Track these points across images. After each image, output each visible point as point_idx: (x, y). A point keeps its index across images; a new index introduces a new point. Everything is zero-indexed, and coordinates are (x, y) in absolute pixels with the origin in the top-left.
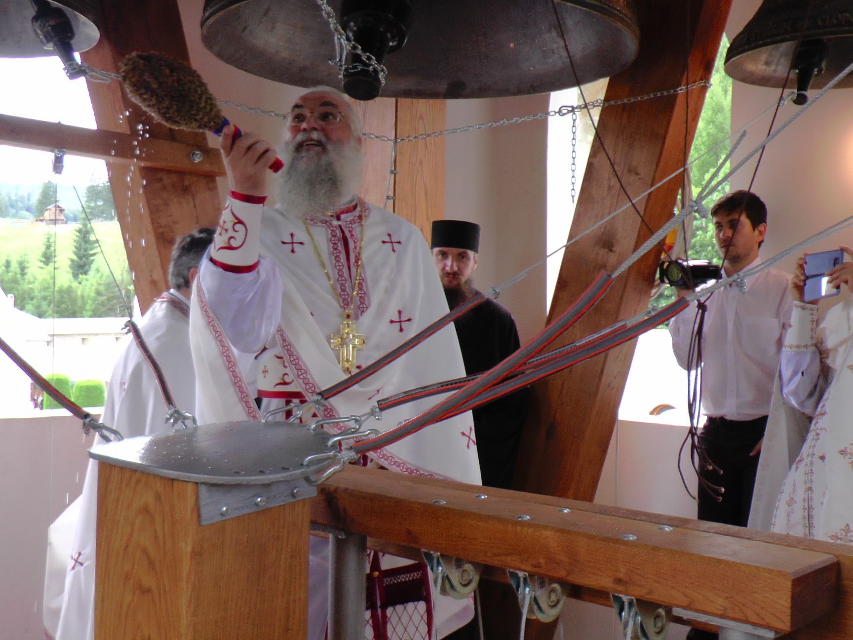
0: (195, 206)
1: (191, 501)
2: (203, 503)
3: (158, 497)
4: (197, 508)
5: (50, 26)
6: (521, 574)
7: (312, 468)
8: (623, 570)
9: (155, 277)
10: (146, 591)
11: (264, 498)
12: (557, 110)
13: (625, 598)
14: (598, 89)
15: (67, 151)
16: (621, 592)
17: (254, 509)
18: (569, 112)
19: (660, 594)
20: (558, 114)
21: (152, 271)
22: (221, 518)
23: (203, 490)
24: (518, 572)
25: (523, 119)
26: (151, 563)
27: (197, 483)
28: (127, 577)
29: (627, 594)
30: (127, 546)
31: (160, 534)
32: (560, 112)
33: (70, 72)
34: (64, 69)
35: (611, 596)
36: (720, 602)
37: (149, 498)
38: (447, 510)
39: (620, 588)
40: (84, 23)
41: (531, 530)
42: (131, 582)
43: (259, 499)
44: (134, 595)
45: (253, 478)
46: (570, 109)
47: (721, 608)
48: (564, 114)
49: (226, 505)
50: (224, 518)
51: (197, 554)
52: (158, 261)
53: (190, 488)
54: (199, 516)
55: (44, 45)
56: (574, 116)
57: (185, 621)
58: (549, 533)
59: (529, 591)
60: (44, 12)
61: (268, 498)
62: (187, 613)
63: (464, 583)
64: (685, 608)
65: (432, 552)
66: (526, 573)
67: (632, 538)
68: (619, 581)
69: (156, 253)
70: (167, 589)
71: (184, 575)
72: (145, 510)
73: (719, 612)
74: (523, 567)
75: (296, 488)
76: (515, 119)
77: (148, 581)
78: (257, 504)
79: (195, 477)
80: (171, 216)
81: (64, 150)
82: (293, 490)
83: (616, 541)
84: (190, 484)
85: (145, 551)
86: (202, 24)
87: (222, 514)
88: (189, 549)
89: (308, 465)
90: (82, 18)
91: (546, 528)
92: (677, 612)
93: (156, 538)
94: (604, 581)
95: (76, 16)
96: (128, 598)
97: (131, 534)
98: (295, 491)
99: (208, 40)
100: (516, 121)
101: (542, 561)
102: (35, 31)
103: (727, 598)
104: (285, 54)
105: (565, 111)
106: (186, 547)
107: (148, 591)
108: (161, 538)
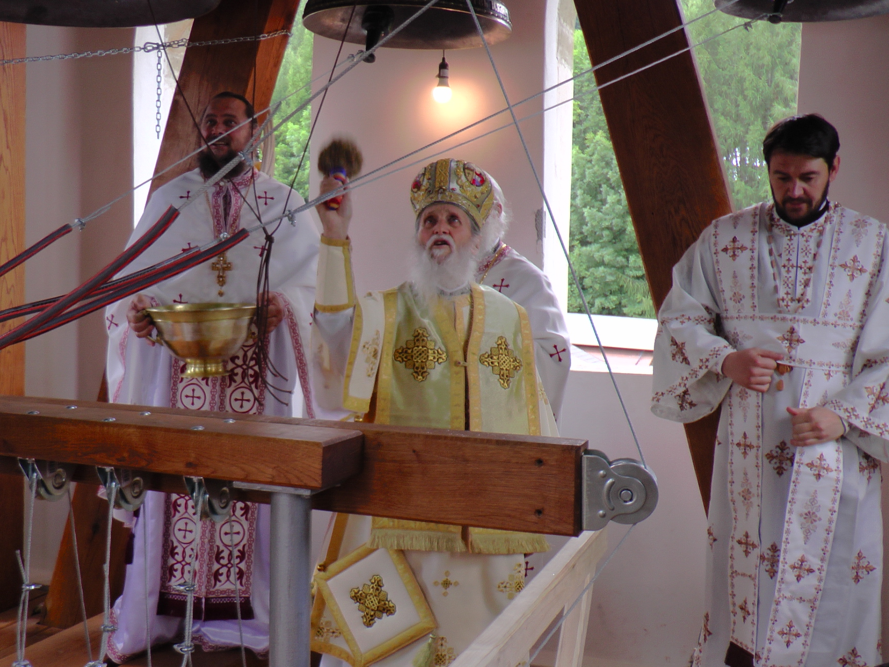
6: (108, 469)
8: (193, 455)
12: (142, 46)
13: (195, 479)
14: (184, 28)
16: (191, 474)
18: (154, 49)
19: (224, 470)
20: (143, 50)
24: (105, 467)
25: (108, 53)
29: (196, 475)
32: (144, 48)
35: (184, 479)
36: (269, 472)
38: (41, 420)
39: (191, 471)
41: (116, 429)
46: (155, 46)
47: (270, 476)
48: (149, 51)
56: (159, 53)
58: (131, 430)
59: (116, 485)
63: (57, 486)
64: (242, 480)
65: (27, 459)
66: (113, 468)
67: (201, 428)
68: (189, 465)
73: (270, 480)
74: (110, 462)
76: (99, 52)
83: (188, 432)
91: (128, 426)
92: (237, 485)
94: (175, 466)
100: (100, 54)
101: (126, 455)
103: (275, 468)
105: (150, 48)
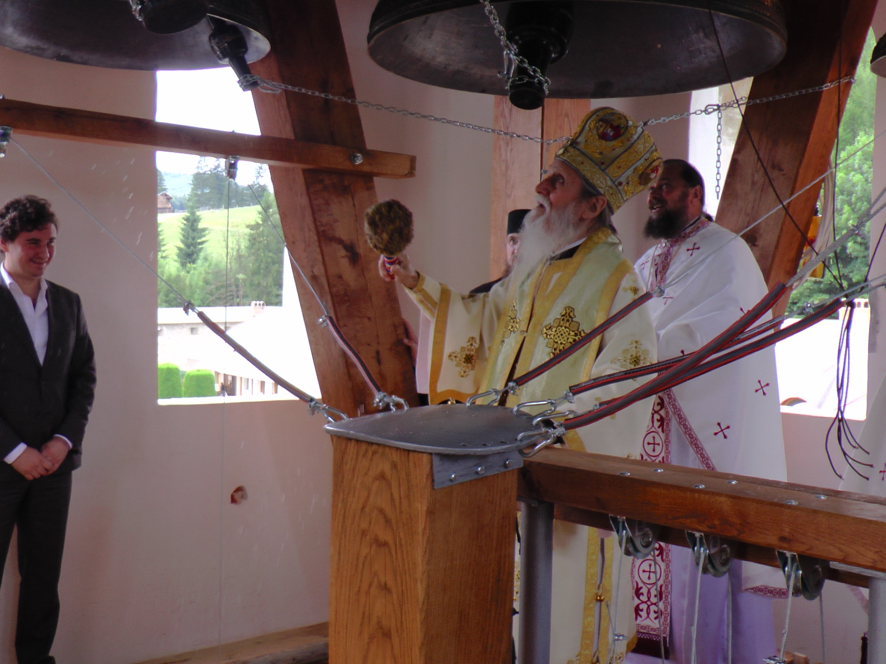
0: (354, 205)
1: (426, 469)
2: (435, 470)
3: (394, 466)
4: (431, 475)
5: (226, 42)
6: (697, 535)
7: (525, 442)
8: (787, 530)
9: (316, 272)
10: (381, 544)
11: (483, 467)
12: (703, 109)
13: (788, 554)
14: (744, 87)
15: (241, 157)
16: (785, 549)
17: (476, 477)
18: (714, 110)
19: (821, 549)
20: (704, 113)
21: (313, 267)
22: (450, 484)
23: (436, 461)
24: (695, 532)
25: (671, 118)
26: (387, 521)
27: (431, 454)
28: (364, 533)
29: (790, 550)
30: (363, 508)
31: (396, 496)
32: (706, 111)
33: (245, 84)
34: (238, 82)
35: (777, 553)
36: (870, 556)
37: (386, 467)
38: (631, 480)
39: (785, 545)
40: (256, 38)
41: (707, 497)
42: (368, 537)
43: (480, 469)
44: (371, 548)
45: (479, 450)
46: (716, 107)
47: (872, 561)
48: (710, 113)
49: (454, 473)
50: (453, 483)
51: (430, 512)
52: (319, 257)
53: (425, 458)
54: (433, 481)
55: (220, 59)
56: (720, 114)
57: (420, 568)
58: (723, 499)
59: (704, 550)
60: (219, 31)
61: (486, 468)
62: (422, 561)
63: (644, 544)
64: (841, 561)
65: (618, 517)
66: (702, 534)
67: (794, 503)
68: (783, 539)
69: (318, 250)
70: (403, 542)
71: (420, 530)
72: (382, 476)
73: (871, 564)
74: (701, 528)
75: (507, 460)
76: (662, 119)
77: (385, 535)
78: (477, 473)
79: (429, 448)
80: (332, 215)
81: (238, 156)
82: (505, 462)
83: (781, 505)
84: (425, 455)
85: (381, 511)
86: (370, 38)
87: (451, 480)
88: (425, 508)
89: (521, 440)
90: (255, 34)
91: (719, 494)
92: (834, 565)
93: (393, 500)
94: (771, 539)
95: (249, 33)
96: (365, 551)
97: (368, 497)
98: (507, 463)
99: (373, 52)
100: (664, 120)
101: (717, 522)
102: (212, 47)
103: (877, 552)
104: (440, 59)
105: (712, 110)
106: (421, 507)
107: (385, 544)
108: (397, 500)
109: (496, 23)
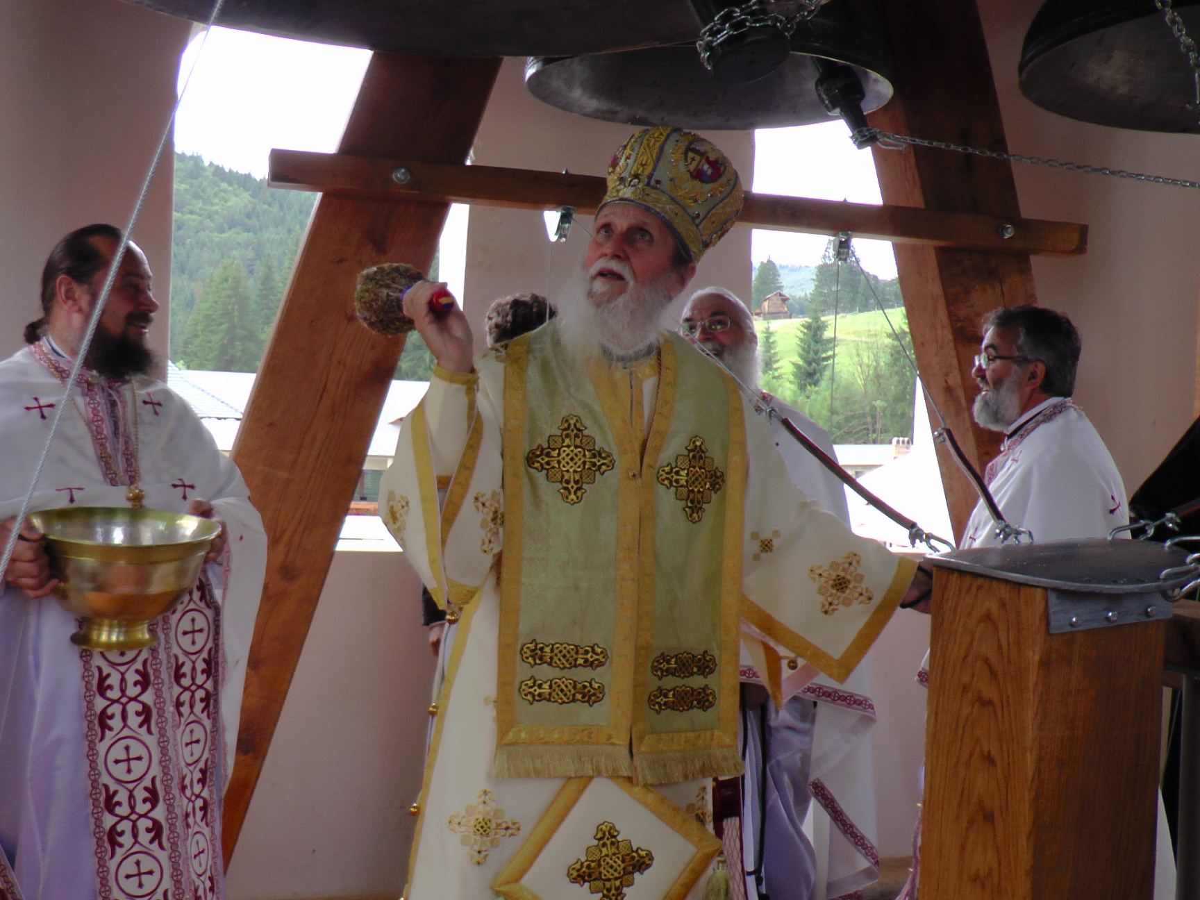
0: (1003, 293)
1: (1040, 608)
2: (1051, 610)
3: (1003, 604)
4: (1046, 616)
5: (837, 88)
7: (1170, 582)
9: (951, 382)
10: (985, 703)
11: (1116, 613)
15: (854, 234)
17: (1105, 624)
21: (946, 375)
22: (1069, 629)
23: (1053, 598)
26: (993, 674)
27: (1045, 589)
28: (965, 689)
30: (966, 657)
31: (1004, 643)
33: (859, 140)
34: (852, 137)
37: (994, 607)
40: (876, 81)
42: (970, 694)
43: (1110, 614)
44: (973, 707)
45: (1107, 586)
49: (1077, 615)
50: (1074, 629)
51: (1045, 664)
52: (955, 362)
53: (1039, 592)
54: (1048, 624)
55: (829, 111)
57: (1030, 734)
60: (829, 74)
61: (1119, 613)
62: (1033, 725)
69: (953, 353)
70: (1011, 701)
71: (1031, 685)
72: (988, 617)
75: (1150, 606)
77: (989, 692)
78: (1108, 619)
79: (1044, 581)
80: (972, 306)
81: (850, 232)
82: (1146, 609)
84: (1039, 590)
85: (986, 661)
86: (1021, 68)
87: (1072, 625)
88: (1037, 658)
89: (1165, 579)
90: (874, 75)
93: (1000, 647)
95: (866, 74)
96: (966, 711)
97: (972, 643)
98: (1149, 610)
99: (1027, 88)
102: (819, 95)
104: (1123, 90)
106: (1033, 656)
107: (990, 703)
108: (1005, 647)
109: (1181, 36)
